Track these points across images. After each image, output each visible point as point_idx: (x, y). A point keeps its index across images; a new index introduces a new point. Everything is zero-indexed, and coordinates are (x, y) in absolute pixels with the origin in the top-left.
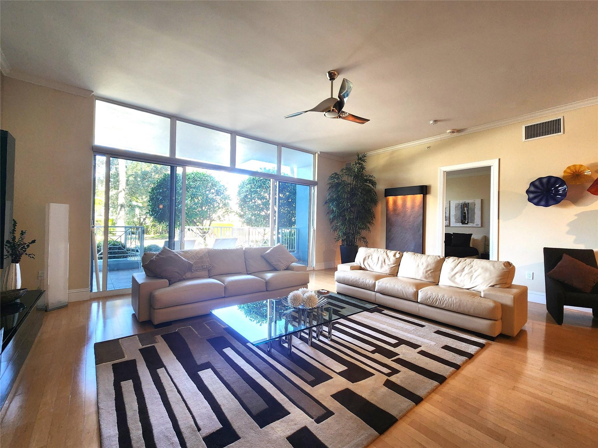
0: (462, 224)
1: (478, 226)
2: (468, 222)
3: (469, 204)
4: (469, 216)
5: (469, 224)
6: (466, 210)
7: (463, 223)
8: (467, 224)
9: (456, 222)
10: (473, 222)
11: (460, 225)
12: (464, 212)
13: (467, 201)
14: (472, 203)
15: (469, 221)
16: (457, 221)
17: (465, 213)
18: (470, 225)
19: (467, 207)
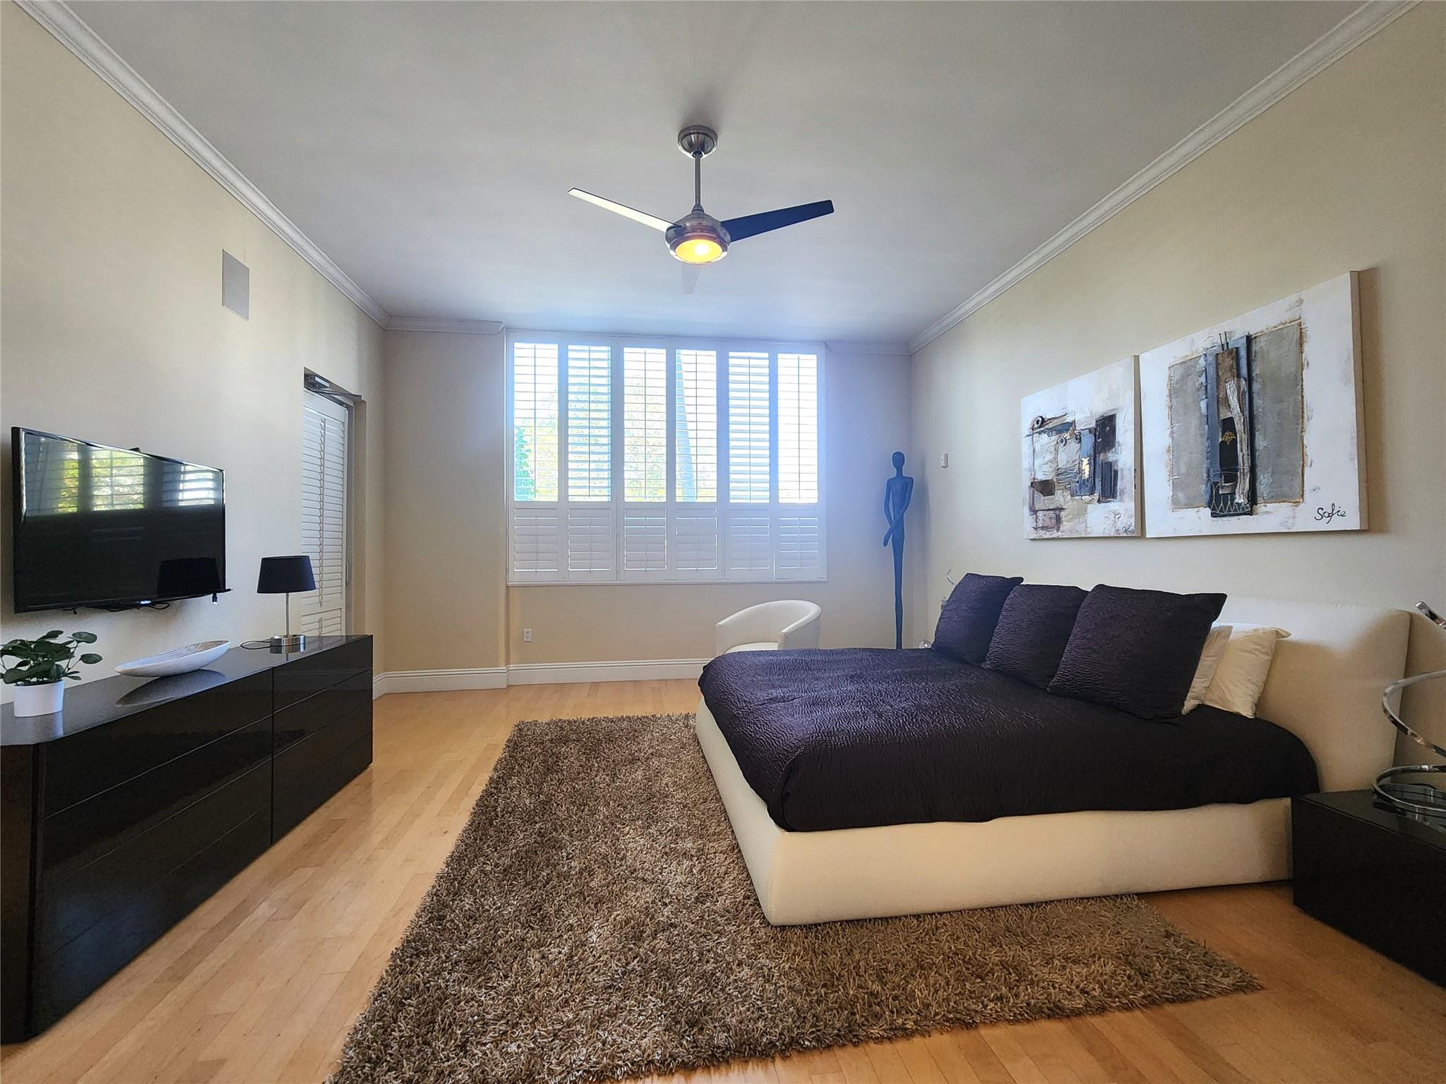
0: (1214, 515)
1: (1337, 524)
2: (1253, 498)
3: (1255, 348)
4: (1260, 443)
5: (1260, 508)
6: (1234, 401)
7: (1220, 505)
8: (1251, 513)
9: (1177, 504)
10: (1292, 493)
11: (1200, 520)
12: (1225, 414)
13: (1239, 326)
14: (1277, 334)
15: (1262, 488)
16: (1181, 495)
17: (1228, 424)
18: (1271, 516)
19: (1244, 371)
